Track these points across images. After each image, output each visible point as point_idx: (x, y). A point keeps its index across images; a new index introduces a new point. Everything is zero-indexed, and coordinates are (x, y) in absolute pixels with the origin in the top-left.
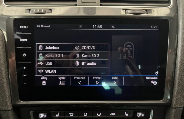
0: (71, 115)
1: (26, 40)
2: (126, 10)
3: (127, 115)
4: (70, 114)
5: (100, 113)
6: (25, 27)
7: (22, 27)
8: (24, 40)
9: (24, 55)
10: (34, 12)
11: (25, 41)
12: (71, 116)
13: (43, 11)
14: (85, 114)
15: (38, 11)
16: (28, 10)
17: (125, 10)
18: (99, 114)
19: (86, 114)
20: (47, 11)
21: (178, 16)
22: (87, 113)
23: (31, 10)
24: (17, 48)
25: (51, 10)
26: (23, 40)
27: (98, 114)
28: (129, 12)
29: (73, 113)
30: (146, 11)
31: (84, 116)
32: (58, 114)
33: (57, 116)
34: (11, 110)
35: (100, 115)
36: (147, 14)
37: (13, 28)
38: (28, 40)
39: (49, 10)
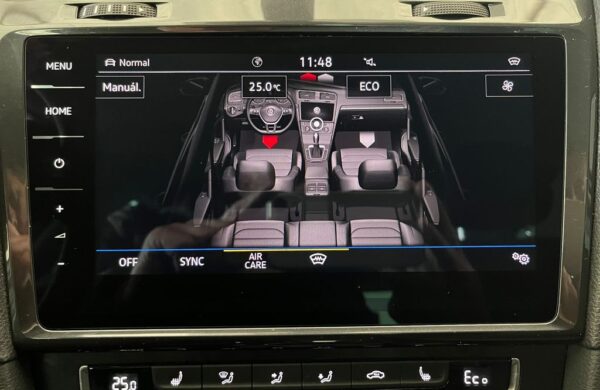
0: (224, 379)
1: (66, 111)
2: (414, 4)
3: (426, 377)
4: (223, 375)
5: (331, 372)
6: (65, 66)
7: (52, 66)
8: (60, 111)
9: (59, 163)
10: (96, 12)
11: (62, 114)
12: (223, 383)
13: (125, 8)
14: (274, 375)
15: (109, 10)
16: (76, 8)
17: (410, 6)
19: (278, 375)
20: (141, 10)
21: (595, 25)
22: (281, 373)
23: (85, 9)
24: (34, 137)
25: (155, 8)
26: (55, 111)
27: (321, 376)
28: (425, 9)
29: (232, 374)
30: (483, 8)
31: (273, 382)
32: (177, 376)
33: (175, 382)
35: (327, 380)
36: (489, 16)
37: (21, 68)
38: (73, 111)
39: (147, 6)
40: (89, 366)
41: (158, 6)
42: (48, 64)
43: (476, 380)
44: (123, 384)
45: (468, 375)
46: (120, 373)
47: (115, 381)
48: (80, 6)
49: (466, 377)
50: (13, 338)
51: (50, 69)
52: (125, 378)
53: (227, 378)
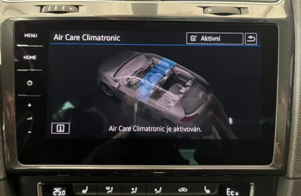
0: (108, 191)
1: (34, 57)
2: (204, 8)
3: (208, 191)
4: (108, 188)
6: (34, 36)
7: (27, 35)
8: (31, 57)
9: (30, 83)
10: (49, 10)
11: (32, 59)
12: (108, 192)
13: (63, 8)
14: (133, 189)
15: (56, 9)
16: (39, 8)
17: (202, 9)
18: (158, 190)
19: (135, 189)
20: (71, 9)
21: (293, 19)
22: (136, 188)
23: (44, 8)
24: (18, 70)
25: (78, 8)
26: (28, 57)
27: (156, 190)
28: (210, 10)
29: (112, 188)
30: (238, 10)
31: (132, 192)
32: (85, 189)
33: (84, 192)
34: (2, 180)
35: (159, 192)
36: (241, 14)
37: (12, 36)
38: (37, 58)
39: (74, 7)
40: (42, 183)
41: (79, 7)
42: (25, 35)
43: (233, 193)
44: (59, 192)
45: (229, 190)
46: (57, 186)
47: (55, 190)
48: (42, 7)
49: (228, 192)
50: (5, 168)
51: (26, 37)
52: (60, 189)
53: (110, 190)
